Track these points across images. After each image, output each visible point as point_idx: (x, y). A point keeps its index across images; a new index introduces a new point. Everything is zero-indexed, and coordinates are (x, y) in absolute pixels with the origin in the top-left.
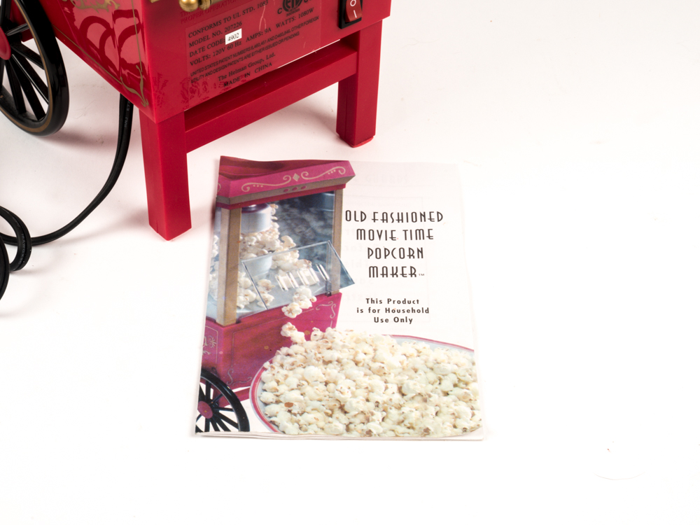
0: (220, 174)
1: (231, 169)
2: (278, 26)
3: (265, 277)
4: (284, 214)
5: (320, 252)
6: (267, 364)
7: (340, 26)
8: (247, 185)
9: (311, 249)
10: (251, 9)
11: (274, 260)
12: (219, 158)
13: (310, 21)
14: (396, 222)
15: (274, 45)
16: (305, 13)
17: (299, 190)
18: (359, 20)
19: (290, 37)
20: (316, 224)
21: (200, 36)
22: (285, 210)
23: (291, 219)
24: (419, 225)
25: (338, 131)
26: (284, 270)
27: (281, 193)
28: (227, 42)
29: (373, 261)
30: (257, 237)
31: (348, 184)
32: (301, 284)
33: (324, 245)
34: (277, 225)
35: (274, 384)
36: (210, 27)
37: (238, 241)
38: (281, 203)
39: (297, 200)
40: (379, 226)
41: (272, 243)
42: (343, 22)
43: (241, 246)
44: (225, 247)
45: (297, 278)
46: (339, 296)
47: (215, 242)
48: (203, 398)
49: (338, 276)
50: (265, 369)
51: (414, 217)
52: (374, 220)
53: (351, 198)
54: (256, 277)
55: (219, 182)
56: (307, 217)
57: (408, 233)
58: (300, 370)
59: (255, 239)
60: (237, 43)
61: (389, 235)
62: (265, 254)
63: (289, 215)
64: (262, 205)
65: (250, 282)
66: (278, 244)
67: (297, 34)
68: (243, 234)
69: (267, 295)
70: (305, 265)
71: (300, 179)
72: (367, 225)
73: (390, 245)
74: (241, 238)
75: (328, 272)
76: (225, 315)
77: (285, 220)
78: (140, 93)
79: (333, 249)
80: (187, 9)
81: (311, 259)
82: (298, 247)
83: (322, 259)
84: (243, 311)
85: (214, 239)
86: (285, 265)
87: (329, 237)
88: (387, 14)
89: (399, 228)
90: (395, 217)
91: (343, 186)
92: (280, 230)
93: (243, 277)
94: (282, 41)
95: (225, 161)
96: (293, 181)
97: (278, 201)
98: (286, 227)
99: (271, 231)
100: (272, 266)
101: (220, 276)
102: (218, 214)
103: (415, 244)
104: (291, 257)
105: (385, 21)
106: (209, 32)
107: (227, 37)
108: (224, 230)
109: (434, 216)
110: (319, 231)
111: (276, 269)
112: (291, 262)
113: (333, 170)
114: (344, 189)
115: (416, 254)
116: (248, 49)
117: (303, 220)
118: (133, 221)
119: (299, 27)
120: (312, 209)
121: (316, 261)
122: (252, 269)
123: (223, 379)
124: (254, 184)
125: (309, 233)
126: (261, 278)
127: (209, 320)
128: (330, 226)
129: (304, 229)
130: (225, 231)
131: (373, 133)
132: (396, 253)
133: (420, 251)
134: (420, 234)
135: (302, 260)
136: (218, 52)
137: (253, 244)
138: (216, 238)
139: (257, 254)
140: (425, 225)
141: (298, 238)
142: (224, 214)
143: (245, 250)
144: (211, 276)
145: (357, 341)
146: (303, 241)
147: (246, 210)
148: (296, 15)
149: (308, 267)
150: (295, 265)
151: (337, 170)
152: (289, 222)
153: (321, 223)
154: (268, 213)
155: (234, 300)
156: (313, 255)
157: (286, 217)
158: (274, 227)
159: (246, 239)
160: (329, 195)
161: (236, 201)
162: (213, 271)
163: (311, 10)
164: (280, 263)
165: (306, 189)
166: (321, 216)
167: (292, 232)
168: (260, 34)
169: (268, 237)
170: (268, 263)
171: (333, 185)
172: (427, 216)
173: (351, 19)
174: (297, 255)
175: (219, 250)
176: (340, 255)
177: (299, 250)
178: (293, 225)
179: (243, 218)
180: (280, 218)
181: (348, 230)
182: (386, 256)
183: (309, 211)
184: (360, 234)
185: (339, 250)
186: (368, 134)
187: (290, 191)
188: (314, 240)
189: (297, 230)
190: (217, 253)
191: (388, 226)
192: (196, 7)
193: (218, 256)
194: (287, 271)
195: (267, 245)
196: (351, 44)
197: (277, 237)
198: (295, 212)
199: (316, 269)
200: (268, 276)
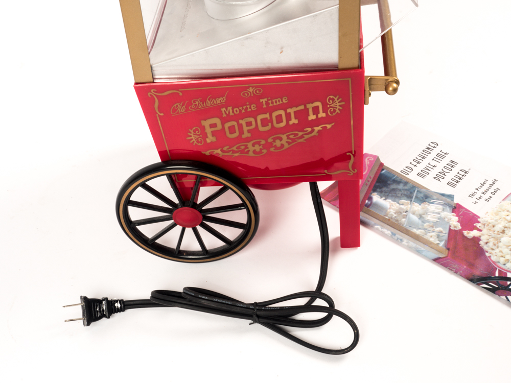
3: (423, 223)
4: (383, 193)
5: (421, 195)
6: (487, 254)
9: (416, 197)
11: (413, 214)
14: (423, 160)
17: (370, 179)
20: (401, 186)
22: (381, 192)
23: (390, 193)
24: (434, 153)
26: (424, 214)
27: (367, 187)
29: (444, 181)
30: (391, 212)
31: (382, 161)
32: (439, 213)
33: (418, 191)
34: (390, 200)
35: (502, 259)
37: (389, 220)
38: (374, 191)
39: (377, 184)
40: (421, 166)
41: (400, 208)
43: (393, 221)
44: (388, 226)
45: (431, 212)
46: (457, 204)
47: (380, 229)
48: (493, 291)
49: (444, 198)
50: (490, 257)
51: (427, 152)
52: (415, 166)
53: (394, 165)
54: (420, 227)
56: (393, 187)
57: (435, 159)
58: (500, 244)
59: (393, 214)
61: (431, 166)
62: (407, 215)
63: (385, 192)
64: (370, 199)
65: (423, 231)
66: (403, 207)
68: (385, 216)
69: (438, 229)
70: (427, 205)
72: (417, 170)
73: (438, 170)
74: (387, 217)
75: (438, 200)
76: (440, 251)
77: (387, 196)
79: (423, 190)
81: (424, 201)
82: (411, 201)
83: (427, 197)
84: (442, 244)
85: (377, 229)
86: (421, 212)
87: (414, 187)
89: (430, 161)
90: (420, 158)
91: (382, 164)
92: (394, 201)
93: (414, 230)
97: (372, 191)
98: (394, 198)
99: (392, 205)
100: (417, 217)
103: (446, 161)
104: (417, 207)
108: (372, 221)
109: (433, 145)
110: (406, 188)
111: (421, 217)
112: (420, 209)
113: (367, 161)
114: (385, 164)
115: (453, 165)
117: (394, 190)
120: (389, 182)
121: (427, 200)
122: (411, 223)
123: (484, 276)
125: (405, 192)
126: (423, 225)
127: (436, 260)
128: (407, 183)
129: (400, 193)
130: (377, 221)
132: (446, 170)
133: (453, 162)
134: (440, 156)
135: (422, 204)
137: (395, 215)
139: (404, 218)
140: (436, 151)
141: (405, 198)
143: (397, 220)
145: (497, 214)
146: (409, 197)
147: (367, 206)
149: (429, 205)
150: (423, 209)
151: (368, 159)
152: (390, 195)
153: (402, 184)
155: (431, 243)
156: (422, 199)
157: (386, 194)
158: (389, 202)
159: (389, 216)
160: (383, 172)
162: (401, 240)
164: (417, 213)
165: (372, 177)
166: (397, 182)
167: (400, 198)
169: (395, 208)
170: (414, 217)
171: (378, 167)
172: (431, 147)
174: (417, 204)
175: (388, 230)
176: (430, 190)
177: (414, 202)
178: (393, 194)
179: (372, 209)
180: (385, 196)
181: (413, 177)
182: (445, 175)
183: (389, 184)
184: (421, 175)
185: (427, 188)
188: (412, 193)
189: (399, 195)
190: (389, 232)
191: (424, 164)
193: (392, 233)
194: (426, 213)
195: (401, 211)
197: (398, 205)
198: (384, 189)
199: (433, 203)
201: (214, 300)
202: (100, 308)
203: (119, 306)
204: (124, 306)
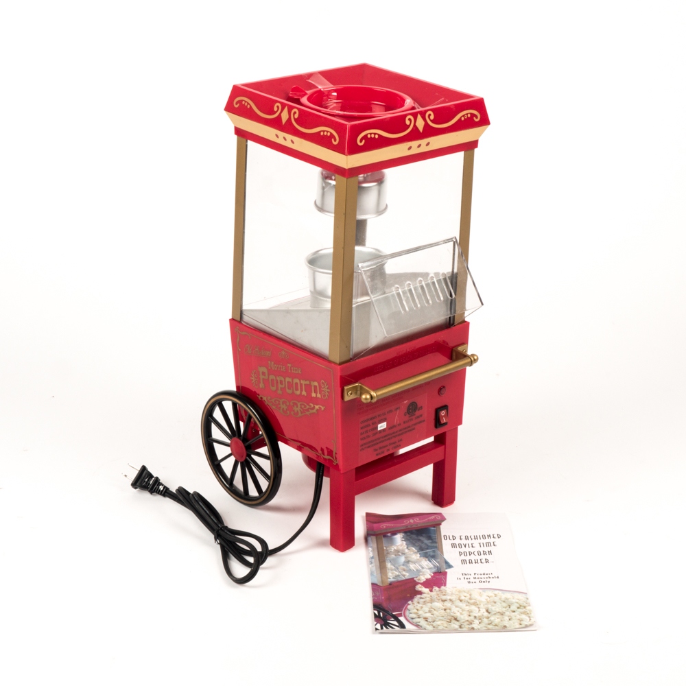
0: (367, 521)
1: (372, 518)
2: (404, 423)
5: (432, 554)
6: (410, 602)
7: (436, 427)
8: (384, 526)
9: (426, 553)
10: (391, 411)
11: (405, 558)
12: (365, 515)
13: (420, 422)
14: (473, 540)
15: (402, 434)
16: (418, 417)
17: (414, 526)
18: (445, 424)
19: (410, 430)
20: (427, 542)
21: (366, 424)
22: (408, 536)
24: (487, 540)
25: (433, 500)
26: (412, 562)
27: (405, 528)
28: (379, 429)
29: (463, 557)
30: (393, 548)
31: (443, 523)
32: (423, 568)
33: (433, 551)
34: (405, 543)
35: (416, 611)
36: (371, 419)
37: (383, 550)
38: (405, 532)
39: (414, 531)
40: (463, 541)
41: (403, 550)
42: (438, 425)
43: (385, 552)
44: (377, 553)
45: (420, 565)
46: (445, 573)
47: (370, 551)
48: (377, 617)
49: (444, 564)
50: (409, 604)
51: (484, 537)
52: (461, 539)
53: (445, 529)
54: (396, 565)
55: (367, 524)
56: (421, 538)
57: (481, 544)
58: (429, 604)
60: (384, 430)
61: (470, 546)
62: (400, 555)
63: (411, 538)
64: (394, 533)
65: (393, 568)
66: (407, 551)
67: (414, 429)
68: (385, 547)
69: (404, 573)
70: (424, 560)
71: (414, 522)
72: (457, 541)
73: (472, 550)
75: (438, 562)
76: (382, 582)
77: (409, 540)
78: (333, 457)
79: (439, 552)
80: (364, 401)
81: (427, 557)
82: (418, 552)
83: (433, 557)
84: (392, 580)
86: (413, 560)
87: (436, 547)
88: (460, 423)
89: (476, 543)
90: (473, 537)
91: (440, 524)
92: (406, 544)
93: (389, 565)
94: (406, 432)
95: (368, 514)
96: (410, 523)
97: (403, 532)
98: (410, 543)
99: (401, 545)
100: (405, 560)
101: (376, 566)
102: (369, 539)
103: (487, 549)
104: (414, 555)
105: (459, 427)
106: (370, 422)
107: (379, 426)
108: (373, 545)
109: (496, 536)
110: (430, 544)
111: (408, 562)
112: (415, 558)
113: (433, 517)
114: (441, 526)
115: (487, 553)
116: (389, 435)
117: (419, 540)
118: (321, 544)
119: (415, 424)
120: (424, 535)
121: (430, 558)
122: (394, 562)
123: (386, 609)
124: (388, 525)
125: (423, 546)
126: (399, 566)
127: (374, 585)
128: (436, 543)
129: (420, 544)
130: (375, 546)
131: (454, 500)
132: (476, 553)
133: (490, 552)
134: (488, 544)
135: (422, 558)
136: (374, 434)
137: (392, 551)
138: (370, 549)
139: (395, 555)
140: (491, 540)
141: (418, 548)
142: (372, 540)
143: (388, 553)
144: (370, 566)
145: (460, 592)
146: (421, 549)
147: (385, 536)
148: (414, 417)
149: (426, 561)
150: (418, 560)
151: (435, 517)
152: (411, 541)
153: (430, 541)
154: (399, 538)
155: (386, 575)
156: (428, 555)
158: (403, 543)
159: (388, 549)
160: (433, 528)
161: (379, 532)
162: (371, 563)
163: (421, 416)
164: (409, 559)
165: (419, 526)
166: (429, 538)
167: (414, 545)
168: (395, 426)
169: (401, 548)
170: (402, 559)
171: (434, 524)
172: (492, 536)
173: (442, 422)
174: (418, 555)
175: (373, 554)
176: (443, 555)
178: (414, 542)
179: (384, 540)
180: (405, 539)
181: (446, 545)
182: (470, 555)
183: (422, 536)
184: (454, 545)
185: (442, 553)
186: (451, 500)
187: (409, 527)
188: (427, 549)
189: (417, 544)
191: (470, 542)
192: (369, 401)
193: (373, 557)
194: (414, 562)
195: (400, 551)
196: (440, 440)
197: (406, 547)
198: (414, 536)
199: (430, 561)
200: (403, 565)
201: (212, 517)
202: (148, 480)
203: (162, 489)
204: (165, 492)
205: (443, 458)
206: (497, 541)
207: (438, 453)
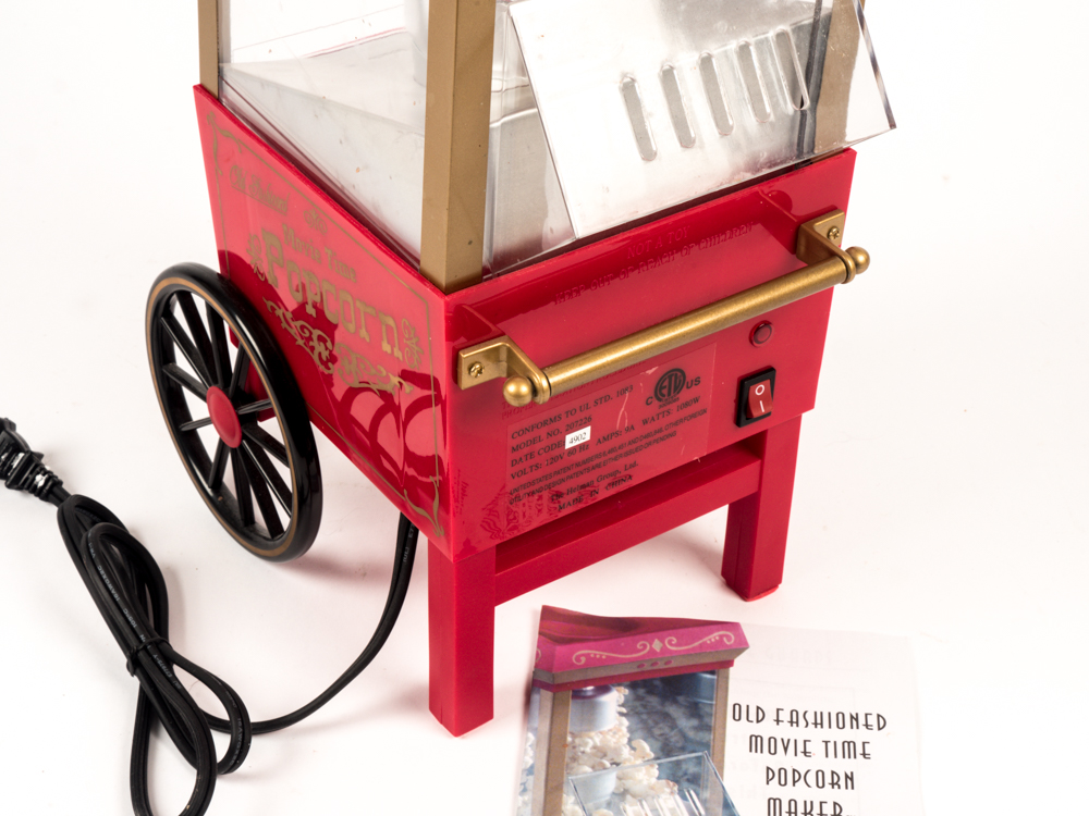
0: (540, 633)
1: (558, 628)
2: (645, 422)
3: (604, 805)
4: (638, 704)
5: (692, 769)
7: (738, 422)
8: (582, 653)
9: (678, 763)
10: (607, 398)
11: (619, 778)
12: (540, 609)
13: (693, 416)
14: (811, 726)
15: (637, 450)
16: (687, 404)
17: (661, 665)
18: (767, 415)
19: (662, 439)
20: (686, 723)
21: (528, 436)
22: (638, 698)
23: (648, 713)
24: (848, 734)
25: (724, 574)
26: (634, 796)
27: (633, 670)
28: (568, 445)
29: (775, 790)
30: (593, 740)
31: (737, 661)
33: (698, 758)
34: (625, 722)
36: (545, 423)
37: (565, 745)
38: (633, 686)
39: (657, 683)
40: (785, 731)
41: (617, 751)
42: (743, 418)
43: (568, 753)
44: (545, 753)
45: (653, 809)
47: (529, 743)
49: (719, 810)
51: (840, 720)
52: (778, 721)
53: (743, 683)
54: (589, 805)
55: (539, 646)
56: (672, 710)
57: (831, 746)
59: (591, 743)
60: (583, 447)
61: (800, 748)
62: (605, 768)
63: (644, 706)
64: (603, 688)
65: (581, 812)
66: (626, 752)
67: (672, 435)
68: (572, 733)
70: (668, 790)
71: (664, 649)
72: (767, 729)
73: (801, 764)
74: (569, 739)
75: (704, 802)
77: (638, 714)
78: (432, 516)
79: (711, 765)
80: (514, 403)
81: (677, 781)
82: (657, 758)
83: (695, 780)
85: (527, 739)
86: (636, 788)
87: (707, 746)
88: (809, 405)
89: (816, 736)
90: (811, 718)
91: (730, 663)
92: (630, 730)
93: (569, 804)
94: (649, 444)
95: (548, 613)
96: (652, 651)
97: (628, 683)
98: (640, 726)
99: (615, 732)
100: (616, 788)
101: (534, 800)
102: (536, 698)
103: (843, 766)
104: (646, 775)
105: (806, 417)
106: (543, 432)
107: (569, 438)
108: (542, 723)
109: (872, 720)
110: (691, 734)
111: (622, 794)
112: (645, 783)
113: (714, 637)
114: (731, 669)
115: (842, 783)
116: (599, 456)
117: (666, 716)
118: (406, 702)
119: (676, 424)
120: (681, 699)
121: (685, 784)
122: (585, 791)
124: (592, 653)
125: (674, 738)
126: (597, 808)
128: (708, 728)
129: (667, 730)
130: (545, 727)
131: (779, 580)
132: (811, 778)
133: (850, 778)
134: (849, 748)
135: (664, 781)
136: (554, 460)
137: (588, 750)
138: (531, 736)
139: (593, 767)
140: (859, 735)
141: (658, 745)
142: (544, 698)
143: (574, 759)
144: (520, 798)
146: (666, 750)
147: (578, 695)
148: (673, 406)
149: (672, 793)
150: (652, 788)
151: (721, 636)
152: (644, 717)
153: (695, 722)
154: (613, 701)
156: (680, 774)
157: (640, 709)
158: (621, 724)
159: (577, 741)
160: (708, 676)
161: (564, 678)
162: (525, 790)
163: (696, 400)
164: (629, 784)
165: (674, 664)
166: (695, 711)
167: (649, 734)
168: (617, 434)
169: (612, 741)
170: (609, 783)
171: (715, 660)
172: (862, 721)
173: (755, 414)
174: (655, 772)
175: (535, 757)
176: (722, 776)
177: (659, 765)
178: (650, 722)
179: (573, 708)
180: (632, 710)
181: (736, 734)
182: (794, 782)
183: (675, 702)
184: (755, 743)
185: (721, 768)
186: (772, 582)
187: (647, 667)
188: (683, 750)
189: (657, 732)
190: (531, 762)
191: (798, 733)
192: (528, 400)
193: (532, 767)
194: (640, 798)
195: (609, 753)
196: (753, 448)
197: (625, 740)
198: (654, 701)
199: (684, 798)
200: (609, 805)
202: (8, 458)
203: (41, 484)
204: (50, 491)
205: (753, 490)
206: (873, 736)
207: (742, 480)
